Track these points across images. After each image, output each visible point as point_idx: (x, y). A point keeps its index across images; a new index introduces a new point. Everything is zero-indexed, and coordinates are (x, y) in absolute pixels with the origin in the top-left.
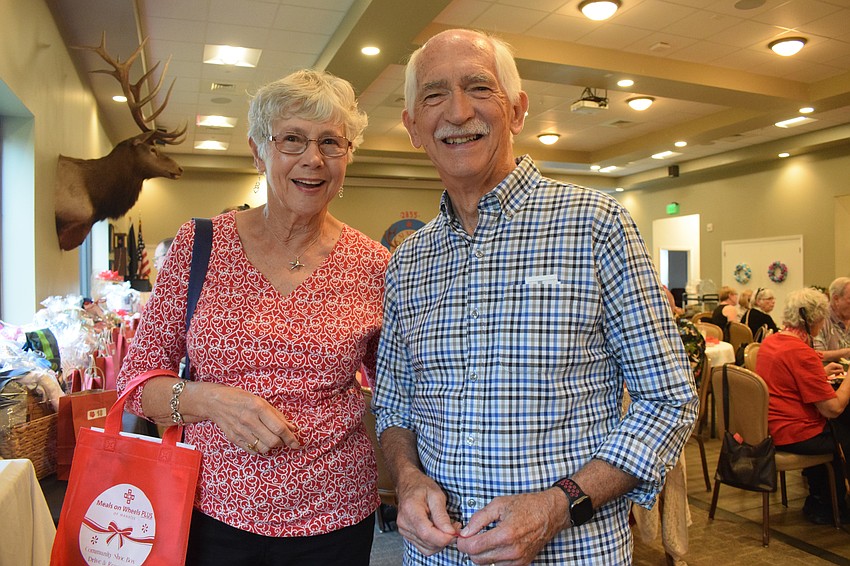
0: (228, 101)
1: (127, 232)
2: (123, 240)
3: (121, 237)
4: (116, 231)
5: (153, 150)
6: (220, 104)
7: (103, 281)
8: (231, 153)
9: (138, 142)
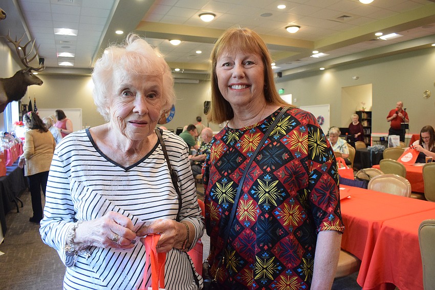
0: (69, 47)
1: (28, 104)
2: (26, 108)
3: (25, 106)
4: (22, 103)
5: (31, 75)
6: (66, 48)
7: (15, 125)
8: (75, 67)
9: (24, 71)
